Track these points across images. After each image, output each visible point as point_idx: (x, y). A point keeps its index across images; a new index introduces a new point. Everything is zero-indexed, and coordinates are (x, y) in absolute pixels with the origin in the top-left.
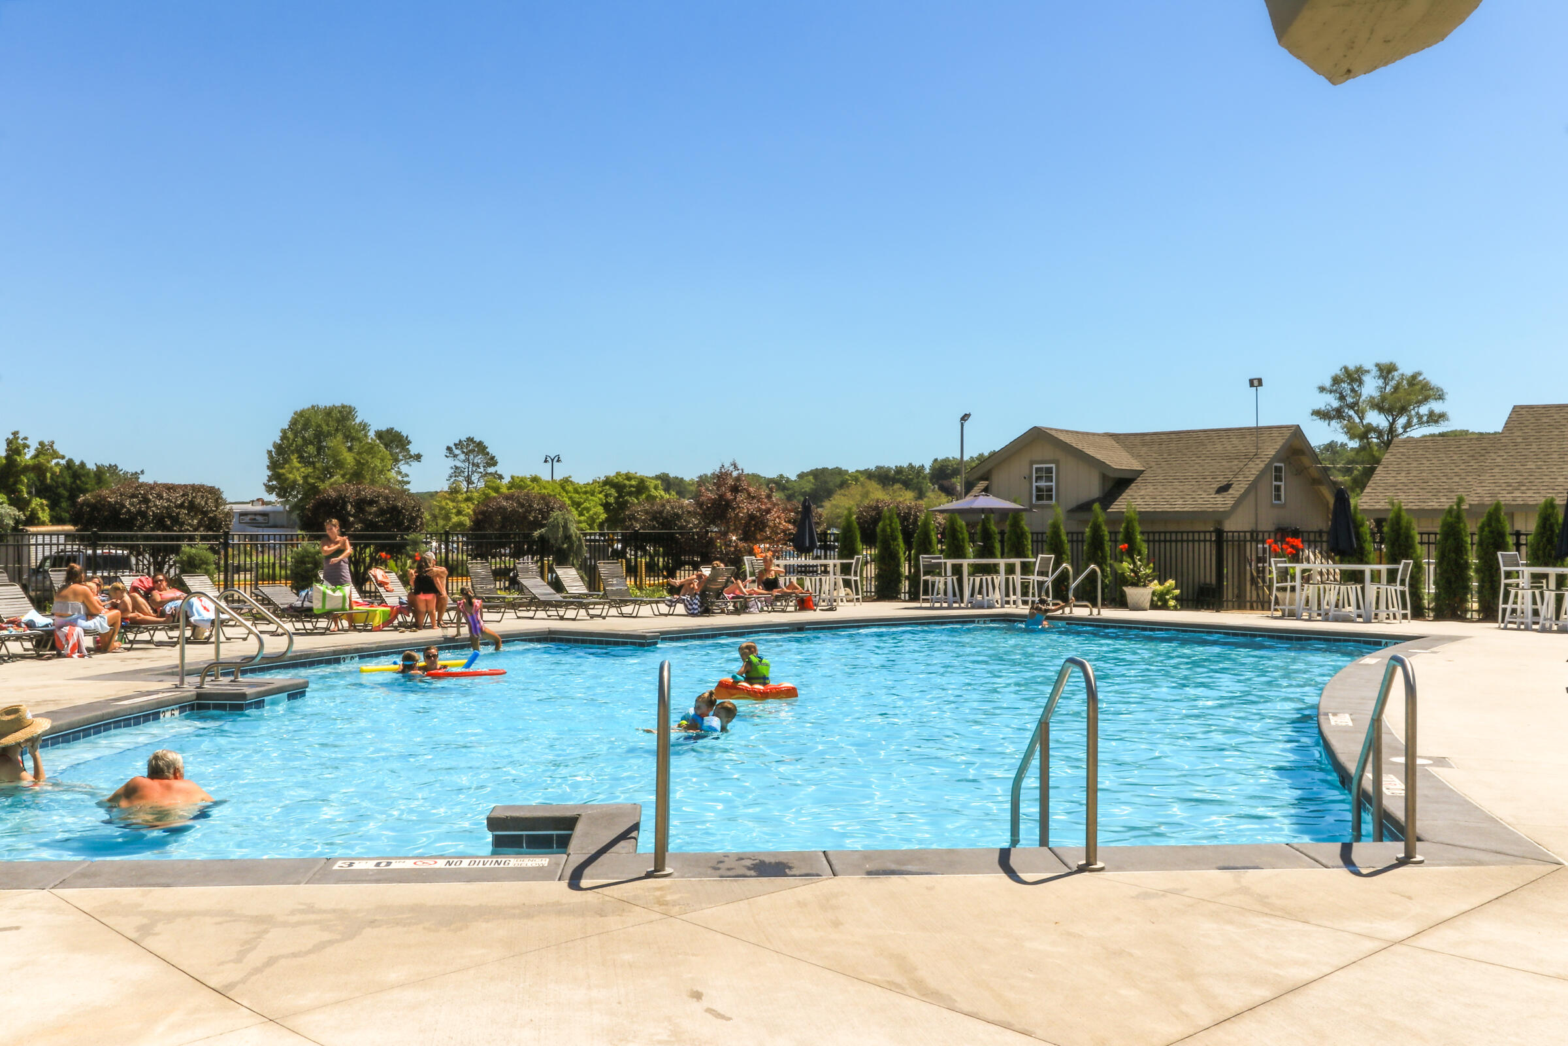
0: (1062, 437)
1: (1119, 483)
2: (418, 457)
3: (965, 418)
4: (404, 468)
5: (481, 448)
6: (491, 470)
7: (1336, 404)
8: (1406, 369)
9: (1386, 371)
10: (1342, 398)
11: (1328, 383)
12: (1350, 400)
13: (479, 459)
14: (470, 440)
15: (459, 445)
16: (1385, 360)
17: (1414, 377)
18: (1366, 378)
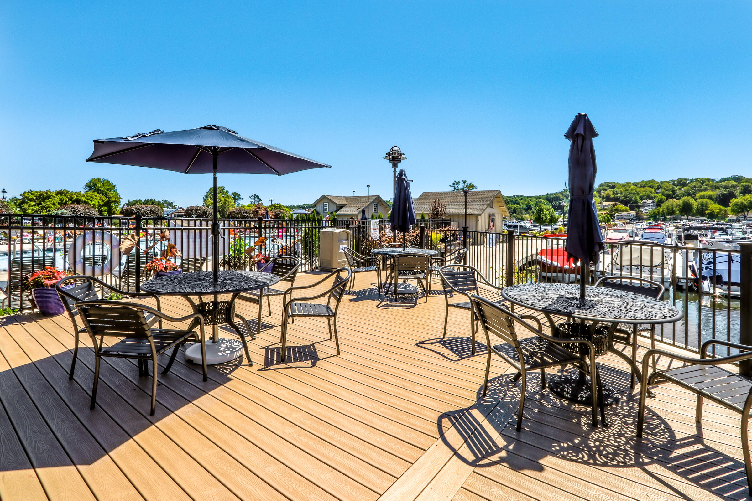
0: (329, 197)
1: (340, 207)
2: (242, 199)
3: (354, 191)
4: (239, 201)
5: (258, 197)
6: (260, 202)
7: (454, 189)
8: (469, 182)
9: (464, 182)
10: (455, 188)
11: (452, 185)
12: (456, 189)
13: (258, 200)
14: (255, 195)
15: (252, 196)
16: (464, 180)
17: (471, 184)
18: (460, 183)
